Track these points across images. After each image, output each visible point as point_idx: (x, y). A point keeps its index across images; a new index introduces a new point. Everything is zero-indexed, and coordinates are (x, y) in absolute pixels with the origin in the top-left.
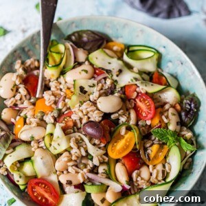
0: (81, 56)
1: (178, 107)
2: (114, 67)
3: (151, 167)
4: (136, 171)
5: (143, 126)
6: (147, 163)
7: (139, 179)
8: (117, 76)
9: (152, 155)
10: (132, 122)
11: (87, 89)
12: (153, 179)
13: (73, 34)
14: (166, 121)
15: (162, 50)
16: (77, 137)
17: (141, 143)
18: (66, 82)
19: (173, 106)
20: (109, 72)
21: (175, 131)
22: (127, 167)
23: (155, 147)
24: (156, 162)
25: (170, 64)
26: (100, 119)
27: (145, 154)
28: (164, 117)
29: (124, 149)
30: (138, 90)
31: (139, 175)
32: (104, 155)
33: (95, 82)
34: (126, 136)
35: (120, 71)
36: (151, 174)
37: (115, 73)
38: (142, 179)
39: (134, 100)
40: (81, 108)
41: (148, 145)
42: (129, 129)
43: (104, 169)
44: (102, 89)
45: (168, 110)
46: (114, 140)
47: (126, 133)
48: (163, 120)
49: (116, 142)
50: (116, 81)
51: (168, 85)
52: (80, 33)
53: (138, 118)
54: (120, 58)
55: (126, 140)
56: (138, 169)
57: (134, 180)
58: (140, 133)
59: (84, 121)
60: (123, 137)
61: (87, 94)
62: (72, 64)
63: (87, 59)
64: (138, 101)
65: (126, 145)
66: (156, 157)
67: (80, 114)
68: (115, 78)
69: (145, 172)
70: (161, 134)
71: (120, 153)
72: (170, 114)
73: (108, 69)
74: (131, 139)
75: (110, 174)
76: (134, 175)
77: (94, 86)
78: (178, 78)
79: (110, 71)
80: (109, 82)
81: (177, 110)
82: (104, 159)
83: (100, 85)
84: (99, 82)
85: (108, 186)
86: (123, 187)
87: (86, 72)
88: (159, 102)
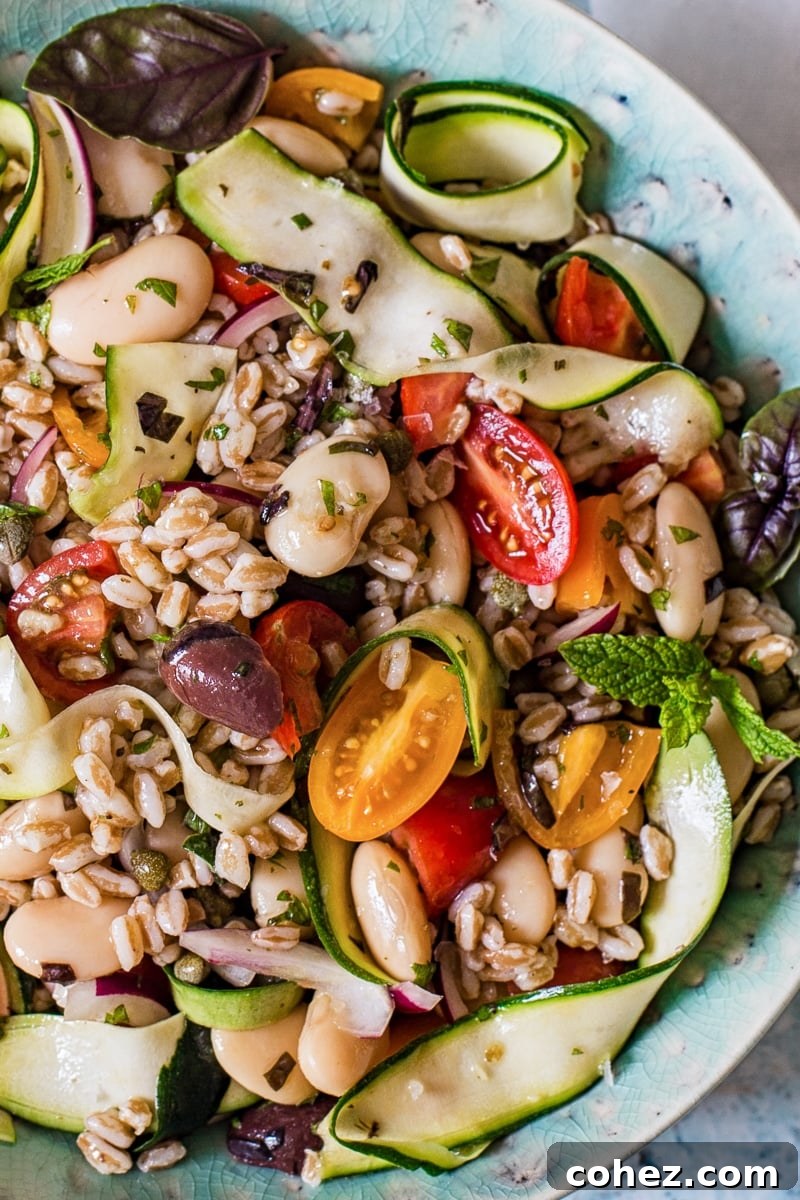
1: (712, 474)
2: (328, 255)
3: (558, 857)
4: (475, 891)
5: (508, 619)
6: (538, 833)
7: (493, 939)
8: (352, 305)
9: (564, 791)
10: (447, 584)
11: (179, 403)
12: (575, 926)
13: (77, 39)
14: (639, 578)
15: (605, 113)
16: (127, 713)
17: (497, 724)
18: (50, 353)
19: (681, 476)
20: (300, 284)
21: (697, 636)
22: (424, 873)
24: (587, 826)
25: (653, 194)
26: (268, 601)
27: (522, 781)
28: (628, 559)
29: (401, 778)
30: (473, 391)
31: (490, 912)
32: (285, 810)
33: (225, 355)
34: (417, 693)
35: (368, 273)
36: (561, 896)
37: (337, 288)
38: (511, 936)
39: (458, 449)
40: (149, 536)
41: (540, 733)
42: (425, 648)
43: (284, 896)
44: (263, 397)
45: (653, 502)
46: (342, 716)
47: (412, 675)
48: (624, 577)
49: (356, 730)
50: (348, 344)
51: (646, 345)
52: (118, 27)
53: (481, 555)
54: (366, 181)
55: (416, 721)
56: (482, 876)
57: (467, 940)
58: (494, 660)
59: (171, 614)
60: (397, 699)
61: (182, 430)
62: (79, 242)
63: (170, 199)
64: (475, 451)
65: (413, 750)
66: (587, 797)
67: (147, 573)
68: (339, 319)
70: (619, 664)
71: (381, 806)
72: (664, 533)
73: (298, 266)
74: (441, 708)
75: (325, 923)
76: (466, 915)
77: (219, 378)
78: (704, 271)
79: (310, 278)
80: (304, 355)
81: (699, 492)
82: (279, 838)
83: (253, 370)
84: (251, 350)
85: (307, 995)
86: (397, 997)
87: (168, 290)
88: (595, 445)
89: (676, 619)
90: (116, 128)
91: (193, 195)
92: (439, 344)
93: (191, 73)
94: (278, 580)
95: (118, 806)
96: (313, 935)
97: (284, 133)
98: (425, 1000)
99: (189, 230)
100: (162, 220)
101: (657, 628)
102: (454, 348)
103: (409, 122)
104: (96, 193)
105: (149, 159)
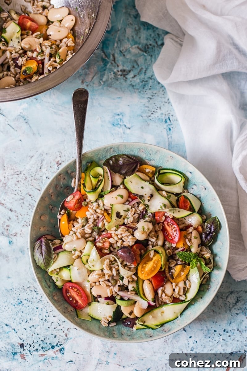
0: (118, 180)
1: (200, 229)
2: (146, 193)
3: (174, 284)
4: (161, 288)
5: (169, 248)
6: (171, 280)
7: (164, 295)
8: (149, 201)
9: (175, 274)
10: (160, 243)
11: (122, 213)
12: (176, 295)
13: (111, 159)
14: (189, 244)
15: (188, 175)
16: (112, 259)
17: (166, 264)
18: (104, 205)
19: (196, 229)
20: (141, 197)
21: (197, 253)
22: (154, 285)
23: (178, 268)
24: (178, 280)
25: (194, 187)
26: (133, 243)
27: (169, 272)
28: (187, 240)
29: (152, 271)
30: (166, 214)
31: (163, 291)
32: (134, 274)
33: (129, 207)
34: (155, 258)
35: (151, 196)
36: (174, 290)
37: (147, 198)
38: (166, 295)
39: (163, 223)
40: (117, 233)
41: (172, 265)
42: (156, 252)
43: (133, 287)
44: (135, 213)
45: (191, 233)
46: (143, 261)
47: (154, 256)
48: (186, 243)
49: (145, 263)
50: (148, 206)
51: (192, 209)
52: (117, 157)
53: (165, 239)
54: (152, 182)
55: (154, 263)
56: (163, 286)
57: (160, 295)
58: (166, 254)
59: (119, 244)
60: (152, 259)
61: (122, 217)
62: (109, 189)
63: (123, 183)
64: (165, 223)
65: (153, 267)
66: (179, 275)
67: (116, 238)
68: (147, 202)
69: (168, 289)
70: (185, 256)
71: (148, 275)
72: (193, 237)
73: (141, 194)
74: (158, 261)
75: (139, 291)
76: (160, 292)
77: (128, 210)
78: (201, 199)
79: (143, 196)
80: (141, 207)
81: (198, 231)
82: (133, 278)
83: (134, 209)
84: (133, 206)
85: (136, 302)
86: (149, 303)
87: (122, 197)
88: (183, 223)
89: (194, 250)
90: (116, 172)
91: (126, 183)
92: (161, 207)
93: (127, 165)
94: (135, 240)
95: (109, 272)
96: (137, 293)
97: (141, 174)
98: (153, 304)
99: (126, 188)
100: (121, 186)
101: (191, 251)
102: (163, 208)
103: (159, 174)
104: (112, 181)
105: (120, 177)
